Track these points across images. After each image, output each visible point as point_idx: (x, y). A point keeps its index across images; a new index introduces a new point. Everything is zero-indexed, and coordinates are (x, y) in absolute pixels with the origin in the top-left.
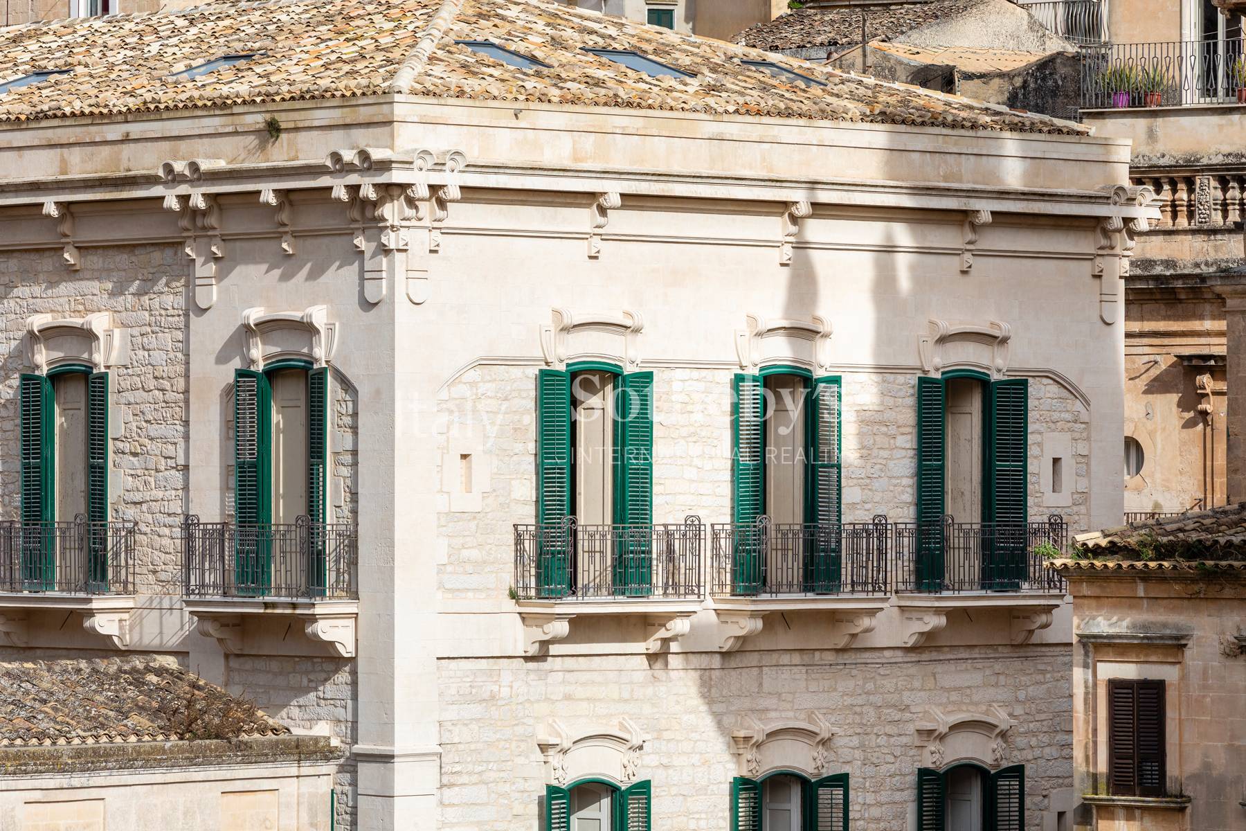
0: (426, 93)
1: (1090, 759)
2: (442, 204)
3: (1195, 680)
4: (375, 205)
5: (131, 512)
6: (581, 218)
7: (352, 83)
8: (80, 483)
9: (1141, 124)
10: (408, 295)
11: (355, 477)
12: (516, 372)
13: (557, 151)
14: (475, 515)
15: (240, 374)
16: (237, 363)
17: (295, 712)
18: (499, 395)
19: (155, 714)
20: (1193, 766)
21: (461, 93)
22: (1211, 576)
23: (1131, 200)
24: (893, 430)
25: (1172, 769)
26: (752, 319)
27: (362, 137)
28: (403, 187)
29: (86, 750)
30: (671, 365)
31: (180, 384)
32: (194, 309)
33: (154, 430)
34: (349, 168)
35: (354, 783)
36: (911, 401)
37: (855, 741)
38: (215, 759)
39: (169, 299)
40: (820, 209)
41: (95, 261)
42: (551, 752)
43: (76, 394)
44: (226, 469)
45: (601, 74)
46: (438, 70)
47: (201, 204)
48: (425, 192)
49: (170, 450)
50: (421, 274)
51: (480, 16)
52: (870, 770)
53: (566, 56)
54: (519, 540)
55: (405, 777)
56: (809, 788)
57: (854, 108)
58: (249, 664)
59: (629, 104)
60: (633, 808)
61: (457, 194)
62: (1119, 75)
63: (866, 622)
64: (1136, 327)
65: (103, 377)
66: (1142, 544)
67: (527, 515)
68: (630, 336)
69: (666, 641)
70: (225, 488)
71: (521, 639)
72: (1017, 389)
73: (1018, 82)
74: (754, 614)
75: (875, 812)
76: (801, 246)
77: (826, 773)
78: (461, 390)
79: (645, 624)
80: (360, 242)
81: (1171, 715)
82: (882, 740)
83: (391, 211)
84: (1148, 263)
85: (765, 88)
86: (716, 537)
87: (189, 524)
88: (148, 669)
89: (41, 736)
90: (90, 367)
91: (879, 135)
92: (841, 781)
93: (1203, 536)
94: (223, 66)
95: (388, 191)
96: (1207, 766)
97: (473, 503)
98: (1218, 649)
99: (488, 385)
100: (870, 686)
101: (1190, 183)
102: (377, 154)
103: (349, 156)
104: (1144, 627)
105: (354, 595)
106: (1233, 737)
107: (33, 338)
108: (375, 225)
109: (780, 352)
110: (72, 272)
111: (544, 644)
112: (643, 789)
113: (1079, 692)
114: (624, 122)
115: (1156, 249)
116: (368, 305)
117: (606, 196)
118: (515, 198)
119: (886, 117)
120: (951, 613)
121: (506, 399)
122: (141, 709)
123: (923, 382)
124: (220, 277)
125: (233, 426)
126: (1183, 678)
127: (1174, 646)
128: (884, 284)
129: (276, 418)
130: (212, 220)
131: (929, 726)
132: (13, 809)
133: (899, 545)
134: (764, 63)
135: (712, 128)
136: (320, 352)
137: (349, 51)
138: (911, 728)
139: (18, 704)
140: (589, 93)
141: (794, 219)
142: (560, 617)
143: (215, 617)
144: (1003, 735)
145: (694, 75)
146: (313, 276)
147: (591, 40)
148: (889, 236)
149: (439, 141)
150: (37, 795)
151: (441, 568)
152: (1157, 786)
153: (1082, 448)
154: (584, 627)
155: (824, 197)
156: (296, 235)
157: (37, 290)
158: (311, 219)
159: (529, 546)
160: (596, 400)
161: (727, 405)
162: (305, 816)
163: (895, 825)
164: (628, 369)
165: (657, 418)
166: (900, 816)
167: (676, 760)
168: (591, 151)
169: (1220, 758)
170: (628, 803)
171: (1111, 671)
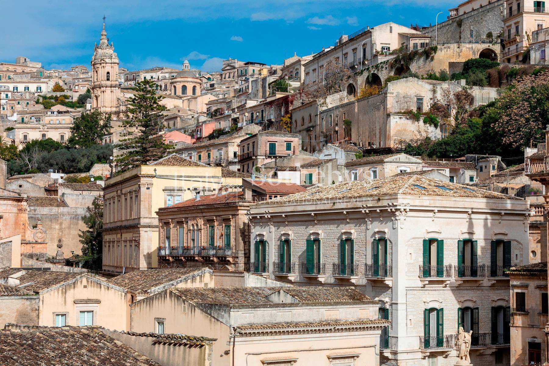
0: (404, 194)
1: (513, 305)
2: (406, 212)
3: (530, 292)
4: (395, 212)
5: (357, 263)
6: (431, 214)
7: (392, 192)
8: (350, 258)
9: (536, 197)
10: (400, 227)
11: (392, 257)
12: (419, 240)
13: (426, 203)
14: (412, 264)
15: (374, 240)
16: (374, 238)
17: (383, 296)
18: (416, 244)
19: (349, 296)
20: (530, 307)
21: (410, 194)
22: (532, 275)
23: (530, 211)
24: (487, 250)
25: (526, 307)
26: (461, 231)
27: (393, 201)
28: (399, 209)
29: (336, 302)
30: (447, 239)
31: (365, 241)
32: (367, 229)
33: (361, 249)
34: (390, 206)
35: (392, 308)
36: (490, 245)
37: (480, 302)
38: (358, 304)
39: (363, 227)
40: (473, 213)
41: (352, 221)
42: (426, 303)
43: (349, 243)
44: (372, 255)
45: (436, 190)
46: (407, 190)
47: (368, 212)
48: (403, 210)
49: (363, 252)
50: (403, 224)
51: (417, 180)
52: (483, 307)
53: (430, 187)
54: (420, 268)
55: (400, 307)
56: (472, 310)
57: (480, 195)
58: (376, 288)
59: (440, 195)
60: (440, 313)
61: (409, 210)
62: (532, 189)
63: (482, 282)
64: (531, 232)
65: (353, 240)
66: (521, 269)
67: (422, 264)
68: (439, 234)
69: (446, 285)
70: (372, 259)
71: (420, 284)
72: (509, 243)
73: (519, 190)
74: (461, 280)
75: (484, 314)
76: (470, 219)
77: (475, 307)
78: (410, 243)
79: (442, 282)
80: (393, 218)
81: (526, 298)
82: (485, 302)
83: (397, 213)
84: (533, 221)
85: (465, 192)
86: (455, 267)
87: (366, 265)
88: (349, 289)
89: (329, 299)
90: (351, 238)
91: (485, 200)
92: (477, 308)
94: (374, 189)
95: (397, 210)
96: (532, 307)
97: (412, 261)
98: (533, 287)
99: (414, 242)
100: (483, 292)
102: (395, 204)
103: (390, 204)
104: (522, 283)
105: (392, 277)
107: (342, 234)
108: (395, 216)
109: (467, 236)
110: (348, 223)
111: (424, 285)
112: (442, 309)
113: (511, 294)
114: (439, 198)
115: (535, 219)
116: (394, 229)
117: (435, 211)
118: (419, 211)
119: (486, 197)
120: (497, 281)
121: (418, 244)
122: (346, 295)
123: (492, 242)
124: (371, 224)
125: (373, 248)
126: (528, 292)
127: (526, 287)
128: (486, 225)
129: (380, 247)
130: (370, 215)
131: (493, 299)
132: (323, 311)
133: (488, 269)
134: (466, 188)
135: (454, 199)
136: (386, 236)
137: (394, 186)
138: (490, 300)
139: (326, 294)
140: (433, 193)
141: (469, 214)
142: (427, 281)
143: (370, 280)
144: (507, 301)
145: (452, 190)
146: (385, 224)
147: (436, 184)
148: (486, 217)
149: (405, 202)
150: (327, 309)
152: (524, 311)
153: (521, 253)
154: (431, 282)
155: (474, 210)
156: (383, 217)
157: (343, 226)
158: (385, 215)
159: (422, 269)
160: (434, 244)
161: (457, 245)
162: (374, 313)
163: (488, 316)
164: (439, 239)
165: (444, 247)
166: (488, 315)
167: (448, 305)
168: (432, 203)
169: (534, 306)
170: (439, 312)
171: (516, 291)
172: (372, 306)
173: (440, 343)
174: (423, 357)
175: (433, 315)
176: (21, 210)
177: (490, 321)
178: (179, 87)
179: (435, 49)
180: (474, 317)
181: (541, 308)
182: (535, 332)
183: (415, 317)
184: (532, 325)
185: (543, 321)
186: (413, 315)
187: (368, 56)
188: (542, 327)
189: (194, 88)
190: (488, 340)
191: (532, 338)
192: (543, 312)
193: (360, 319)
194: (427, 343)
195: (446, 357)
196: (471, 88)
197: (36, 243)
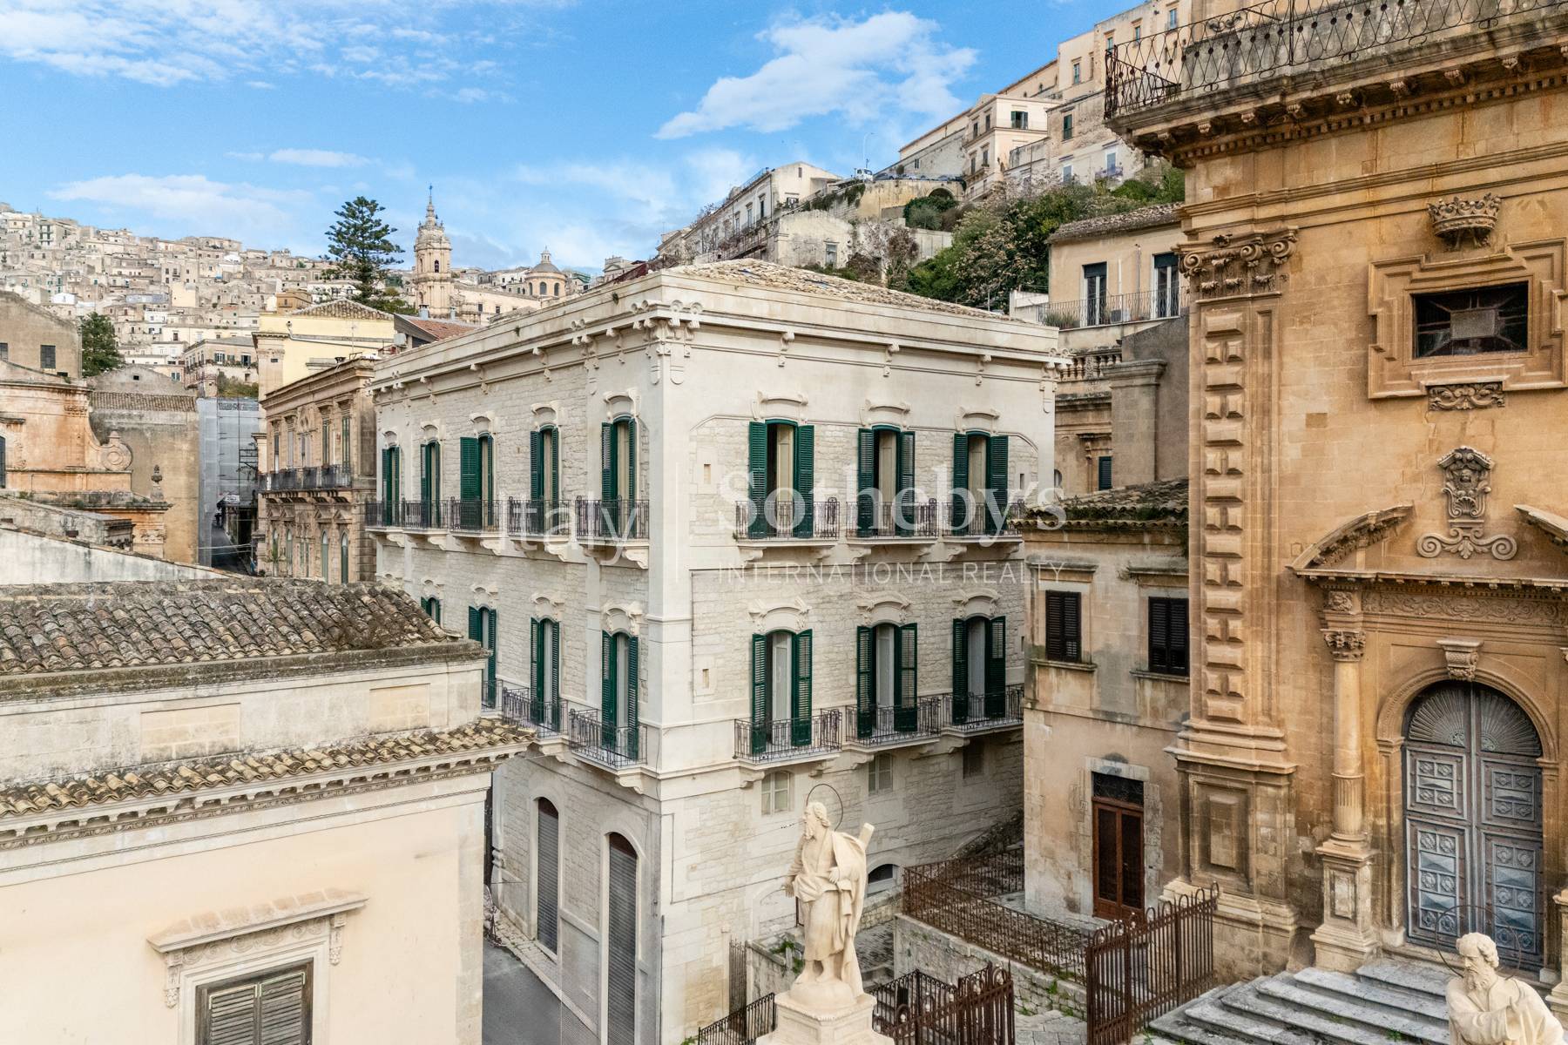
1: (1035, 637)
2: (690, 331)
3: (1100, 594)
4: (652, 330)
6: (773, 346)
8: (551, 482)
10: (670, 379)
11: (648, 475)
12: (737, 423)
13: (761, 309)
14: (712, 496)
15: (605, 425)
16: (603, 420)
17: (625, 595)
18: (727, 434)
20: (1098, 645)
22: (1111, 530)
23: (1058, 356)
24: (942, 458)
25: (1085, 647)
26: (868, 402)
28: (666, 320)
29: (217, 666)
30: (825, 423)
31: (584, 432)
32: (589, 395)
33: (576, 456)
34: (639, 312)
35: (647, 634)
36: (951, 445)
37: (922, 607)
39: (580, 391)
40: (903, 349)
41: (556, 375)
42: (756, 617)
43: (549, 439)
44: (600, 474)
47: (586, 340)
48: (678, 323)
49: (581, 465)
50: (680, 368)
52: (929, 620)
54: (739, 510)
56: (898, 630)
58: (607, 571)
60: (803, 642)
61: (698, 326)
63: (926, 550)
64: (1059, 421)
65: (557, 432)
67: (744, 496)
68: (801, 407)
69: (822, 560)
70: (600, 484)
71: (740, 560)
72: (1003, 440)
74: (867, 547)
75: (932, 640)
76: (894, 368)
77: (906, 623)
78: (705, 431)
79: (809, 552)
80: (649, 352)
81: (1084, 614)
82: (936, 606)
83: (661, 334)
84: (1064, 396)
86: (848, 508)
90: (553, 426)
92: (913, 626)
93: (1106, 505)
95: (659, 321)
96: (1108, 646)
97: (711, 489)
98: (1116, 574)
99: (721, 429)
101: (1083, 360)
103: (641, 306)
104: (1068, 560)
105: (647, 537)
106: (1125, 629)
107: (534, 414)
108: (653, 342)
109: (883, 419)
111: (751, 562)
112: (808, 633)
113: (1028, 597)
114: (799, 298)
117: (787, 335)
120: (969, 546)
121: (731, 436)
123: (957, 436)
124: (598, 376)
125: (602, 452)
126: (1092, 592)
127: (1087, 572)
129: (619, 446)
130: (592, 349)
131: (958, 599)
132: (127, 719)
133: (944, 513)
135: (848, 305)
136: (633, 412)
138: (950, 600)
140: (782, 285)
141: (891, 354)
142: (757, 548)
143: (590, 547)
144: (995, 602)
149: (687, 299)
150: (158, 706)
151: (692, 523)
152: (1077, 658)
153: (1034, 469)
154: (772, 553)
155: (906, 343)
156: (625, 352)
157: (536, 391)
158: (628, 342)
159: (745, 512)
160: (786, 440)
161: (855, 443)
162: (454, 702)
163: (942, 646)
164: (801, 424)
165: (816, 449)
166: (945, 641)
167: (827, 619)
168: (779, 311)
169: (1116, 643)
170: (800, 641)
171: (1046, 585)
172: (443, 668)
173: (801, 734)
174: (744, 785)
175: (783, 652)
176: (72, 410)
177: (950, 660)
178: (536, 284)
179: (862, 189)
180: (904, 650)
181: (1145, 653)
182: (1120, 738)
183: (721, 662)
184: (1106, 713)
185: (1153, 700)
186: (715, 654)
187: (768, 212)
188: (1149, 724)
189: (557, 287)
190: (944, 713)
191: (1108, 758)
192: (1152, 669)
193: (372, 734)
194: (760, 737)
195: (820, 774)
196: (914, 232)
197: (108, 472)
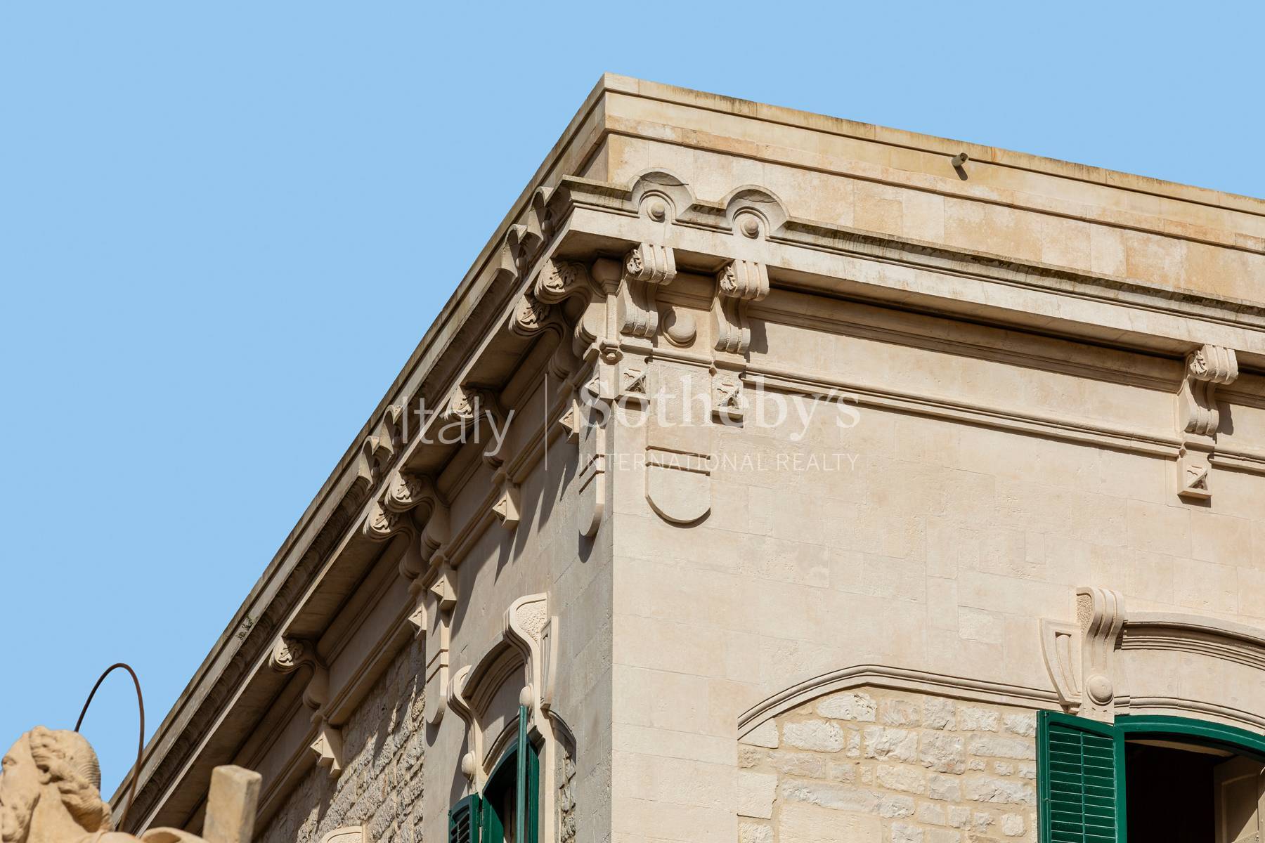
10: (648, 499)
18: (930, 759)
39: (413, 744)
41: (354, 738)
48: (672, 270)
83: (603, 319)
99: (891, 733)
110: (334, 783)
116: (587, 546)
117: (1200, 355)
118: (954, 336)
121: (948, 770)
124: (452, 646)
156: (519, 480)
